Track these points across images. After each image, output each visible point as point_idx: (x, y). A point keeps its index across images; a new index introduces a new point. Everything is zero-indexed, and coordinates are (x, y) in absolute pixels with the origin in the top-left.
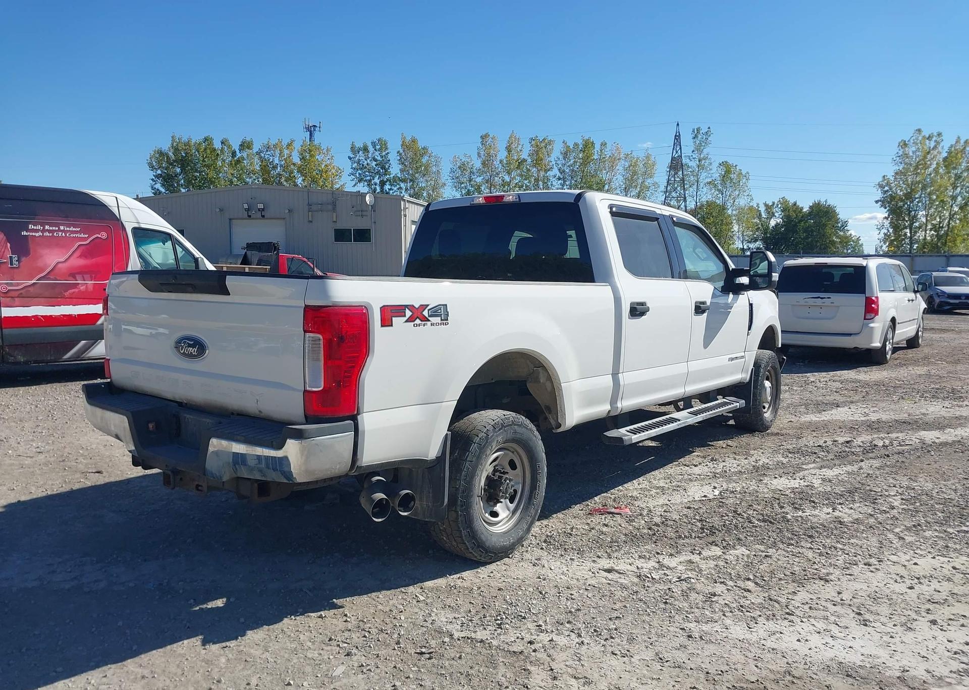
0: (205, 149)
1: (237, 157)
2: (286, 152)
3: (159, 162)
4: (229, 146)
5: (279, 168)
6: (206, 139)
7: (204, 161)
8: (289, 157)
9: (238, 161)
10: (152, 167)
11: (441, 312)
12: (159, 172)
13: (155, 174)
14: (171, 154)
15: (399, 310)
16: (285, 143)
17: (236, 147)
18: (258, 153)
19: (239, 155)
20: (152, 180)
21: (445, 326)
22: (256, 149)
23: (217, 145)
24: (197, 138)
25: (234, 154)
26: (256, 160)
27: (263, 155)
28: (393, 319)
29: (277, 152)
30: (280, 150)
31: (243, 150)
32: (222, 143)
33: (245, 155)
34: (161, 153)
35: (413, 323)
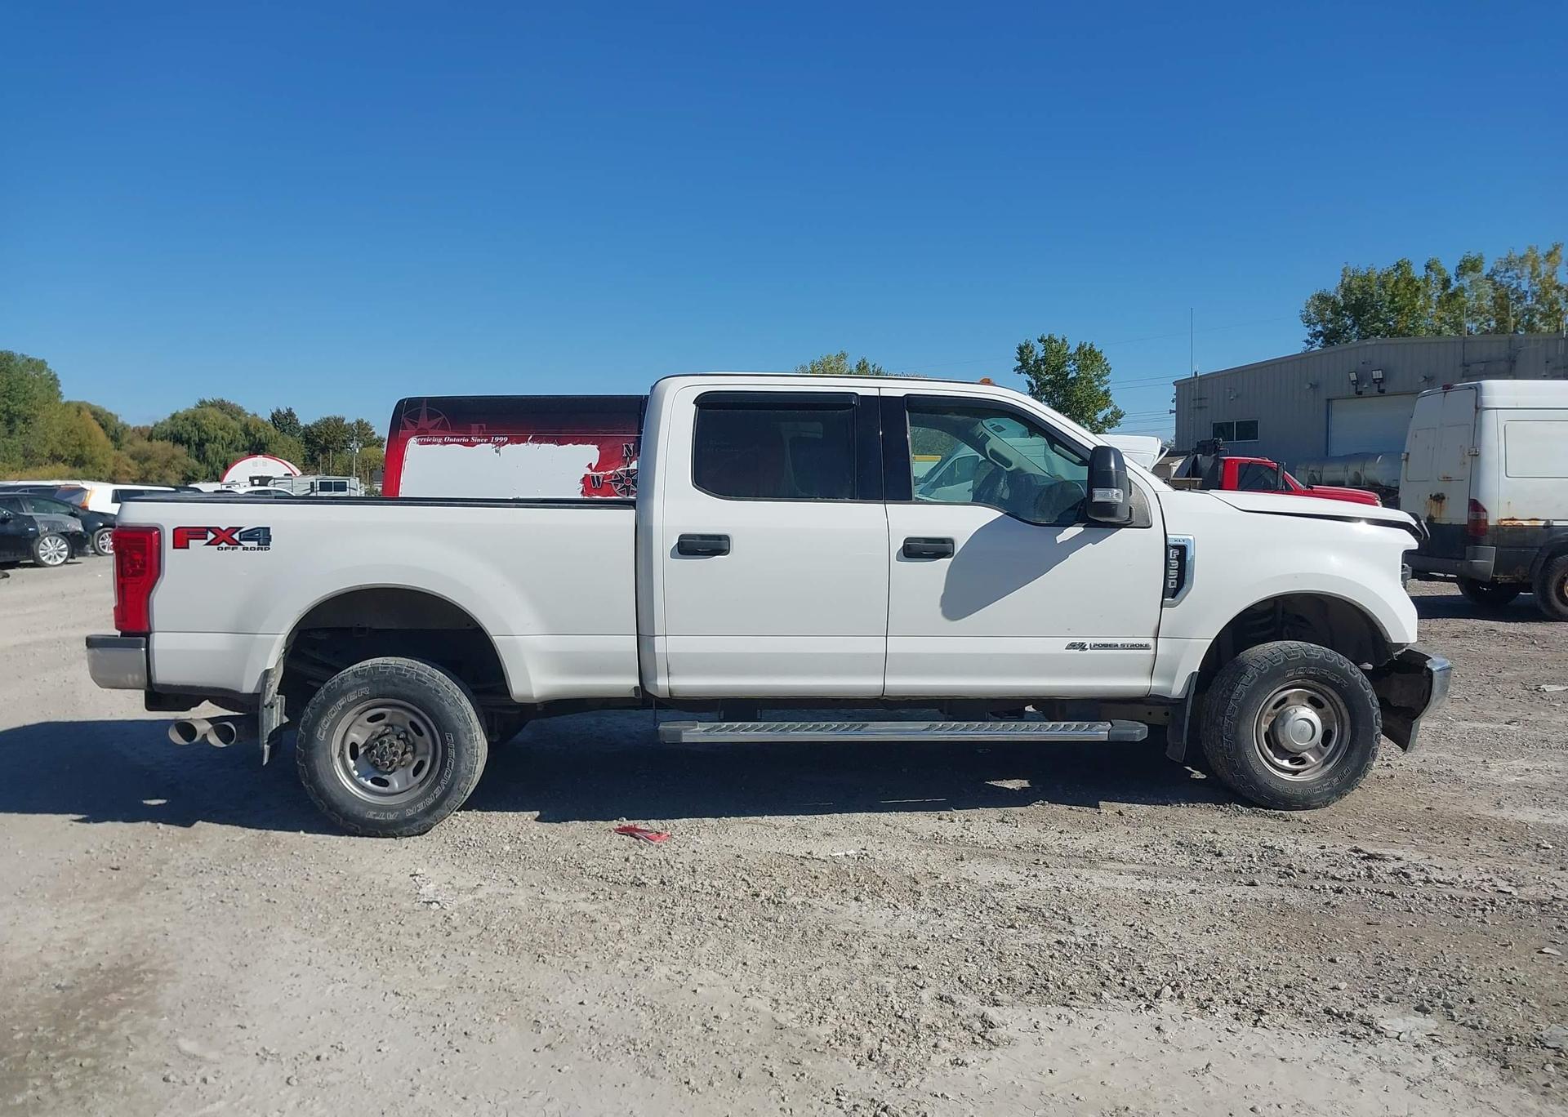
0: (1396, 282)
1: (1452, 288)
2: (1544, 268)
3: (1320, 312)
4: (1440, 272)
5: (1529, 298)
6: (1399, 266)
7: (1392, 301)
8: (1550, 277)
9: (1454, 295)
10: (1309, 322)
11: (261, 537)
12: (1319, 328)
13: (1311, 332)
14: (1339, 297)
15: (199, 533)
16: (1543, 250)
17: (1451, 271)
18: (1489, 277)
19: (1455, 284)
20: (1307, 341)
21: (264, 551)
22: (1486, 270)
23: (1418, 272)
24: (1381, 264)
25: (1446, 283)
26: (1488, 288)
27: (1498, 279)
28: (191, 541)
29: (1527, 270)
30: (1532, 266)
31: (1464, 274)
32: (1428, 267)
33: (1466, 281)
34: (1323, 298)
35: (217, 547)
